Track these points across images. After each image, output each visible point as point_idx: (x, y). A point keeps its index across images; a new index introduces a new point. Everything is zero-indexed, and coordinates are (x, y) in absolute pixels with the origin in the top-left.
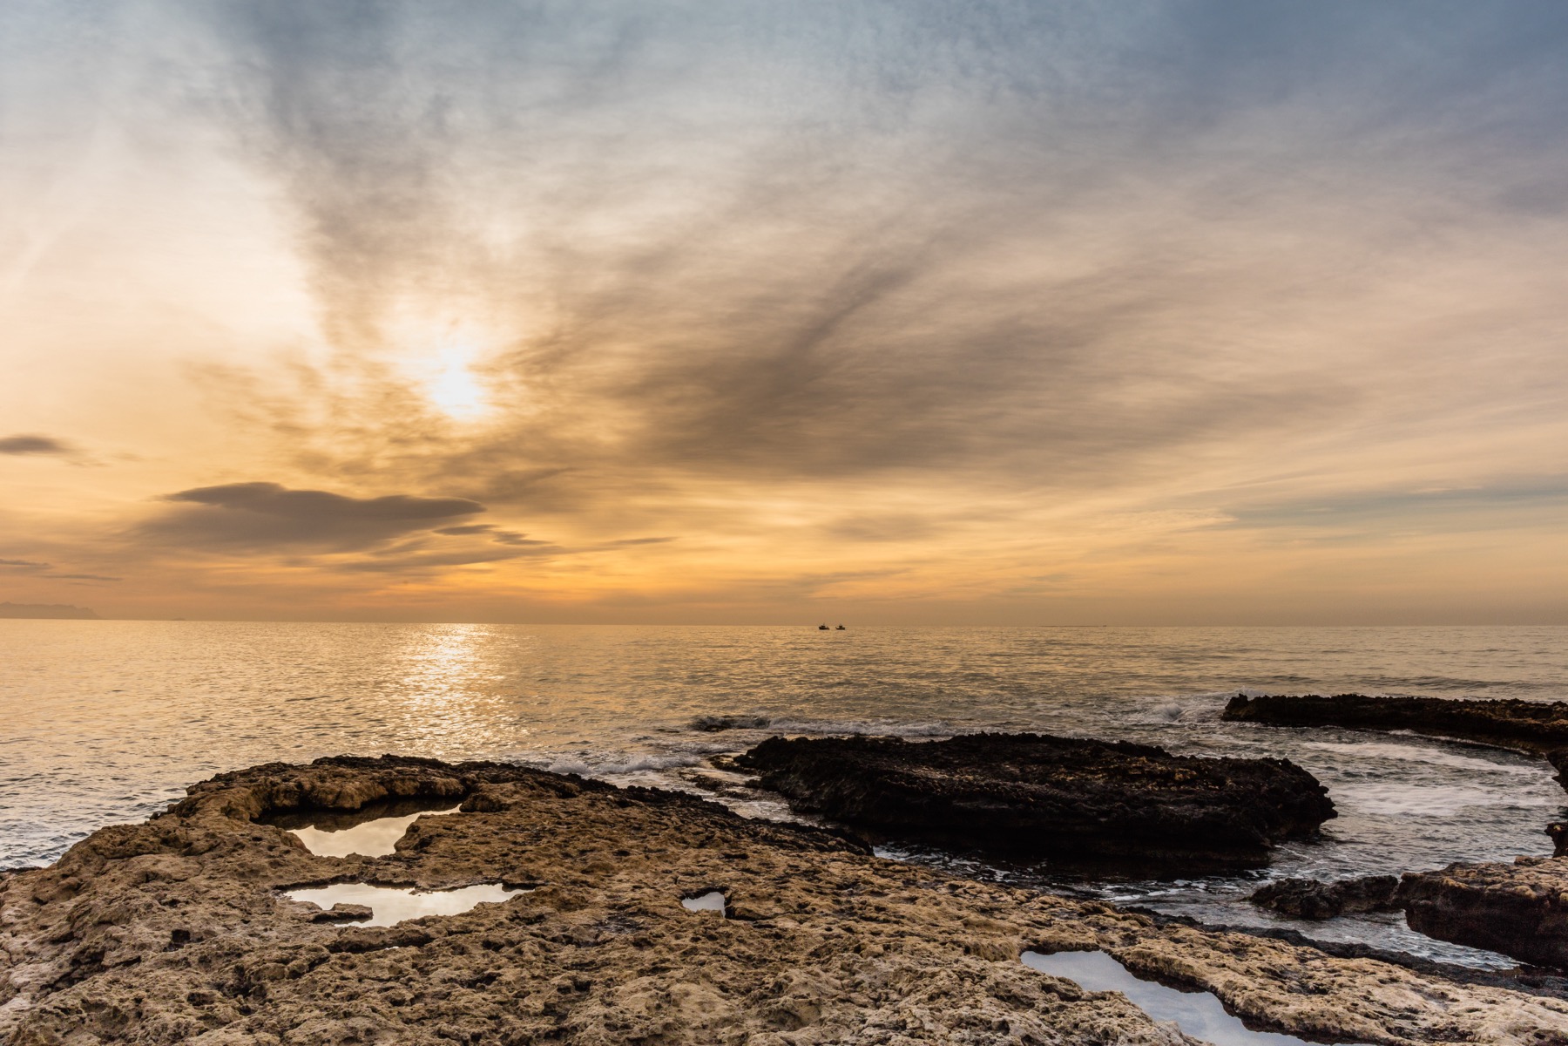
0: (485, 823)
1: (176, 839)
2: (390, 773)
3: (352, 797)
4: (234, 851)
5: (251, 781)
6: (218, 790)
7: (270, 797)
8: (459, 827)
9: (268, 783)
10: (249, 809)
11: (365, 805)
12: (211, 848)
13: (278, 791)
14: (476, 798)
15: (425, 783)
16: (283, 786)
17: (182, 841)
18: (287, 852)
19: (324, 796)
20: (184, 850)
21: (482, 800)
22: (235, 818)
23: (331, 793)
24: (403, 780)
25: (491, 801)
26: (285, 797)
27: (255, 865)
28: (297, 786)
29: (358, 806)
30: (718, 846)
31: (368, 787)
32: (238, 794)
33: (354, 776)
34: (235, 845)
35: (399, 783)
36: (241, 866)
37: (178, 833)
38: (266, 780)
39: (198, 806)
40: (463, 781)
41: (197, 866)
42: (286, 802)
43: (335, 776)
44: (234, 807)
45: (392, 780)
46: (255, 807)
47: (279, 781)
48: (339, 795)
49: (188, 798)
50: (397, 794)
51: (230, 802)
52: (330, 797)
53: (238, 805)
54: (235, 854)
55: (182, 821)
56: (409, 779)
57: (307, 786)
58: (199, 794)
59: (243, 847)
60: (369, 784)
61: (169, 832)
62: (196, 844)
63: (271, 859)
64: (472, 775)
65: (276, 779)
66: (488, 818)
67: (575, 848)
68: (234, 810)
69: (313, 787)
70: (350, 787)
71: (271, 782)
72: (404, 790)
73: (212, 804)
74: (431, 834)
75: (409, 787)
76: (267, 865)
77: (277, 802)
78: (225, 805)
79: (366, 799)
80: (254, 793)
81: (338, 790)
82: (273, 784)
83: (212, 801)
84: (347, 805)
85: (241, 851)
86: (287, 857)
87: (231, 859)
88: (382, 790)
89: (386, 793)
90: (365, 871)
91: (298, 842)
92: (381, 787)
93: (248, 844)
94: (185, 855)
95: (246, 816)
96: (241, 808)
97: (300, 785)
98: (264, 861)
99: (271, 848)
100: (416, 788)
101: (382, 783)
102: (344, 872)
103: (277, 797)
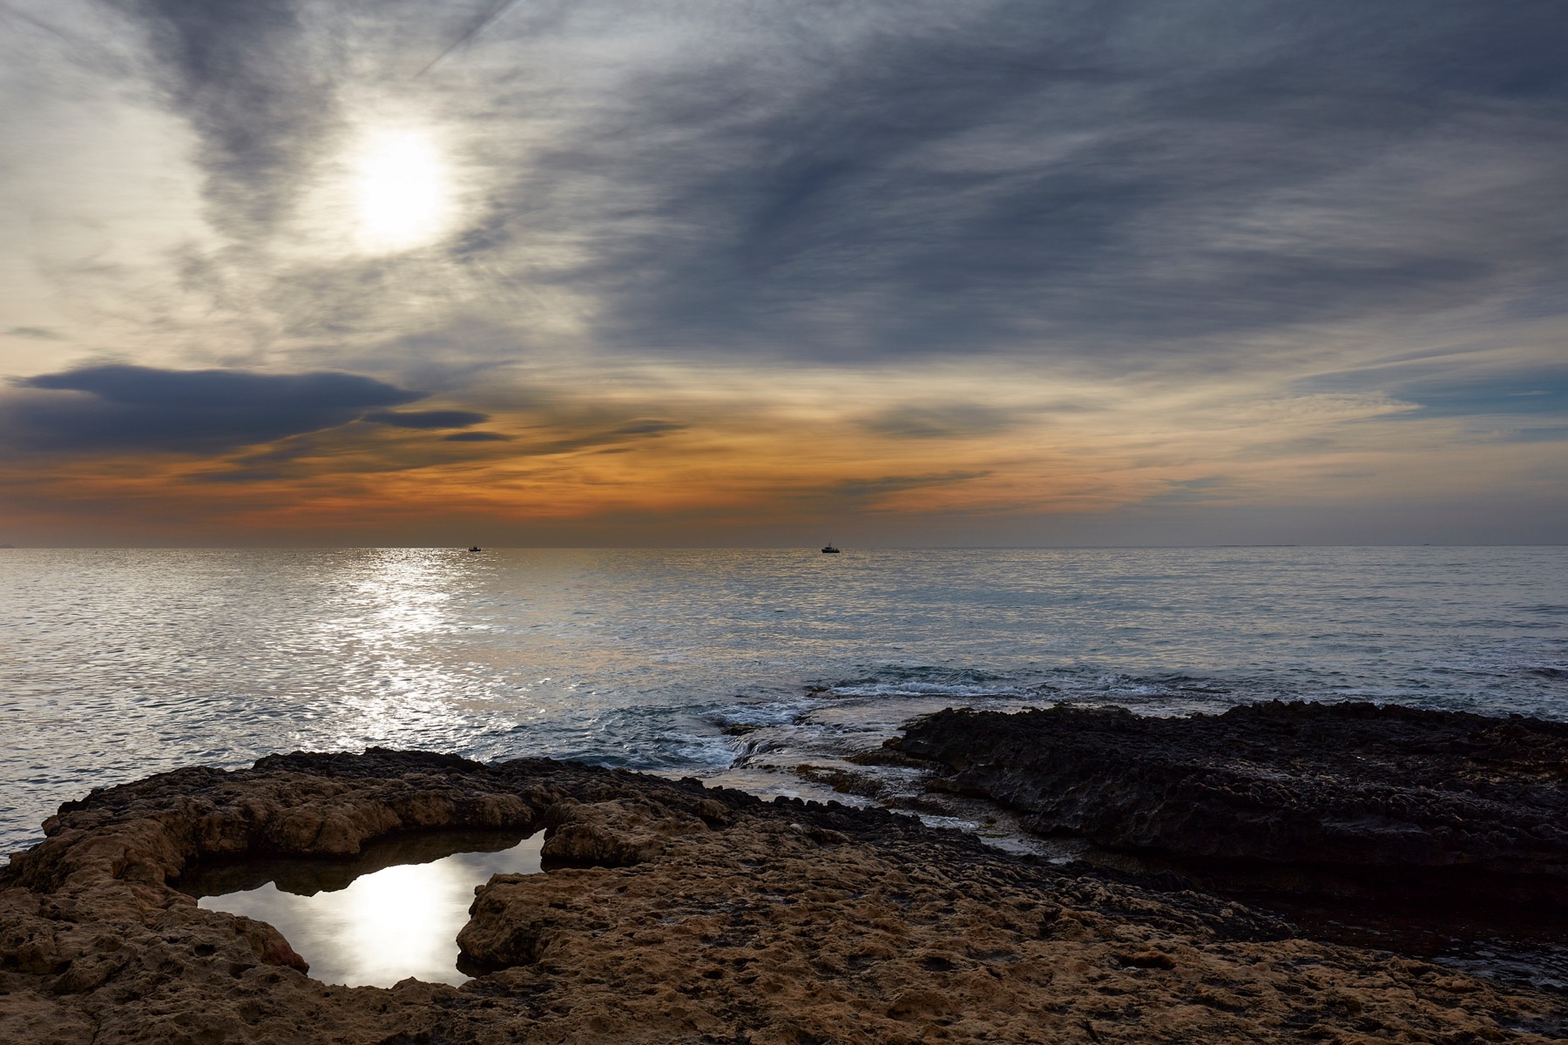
0: (621, 890)
1: (35, 955)
2: (400, 786)
3: (345, 833)
4: (161, 980)
5: (160, 806)
6: (102, 824)
7: (196, 834)
8: (579, 900)
9: (190, 807)
10: (162, 860)
11: (365, 844)
12: (111, 975)
13: (210, 823)
14: (570, 834)
15: (464, 803)
16: (218, 813)
17: (48, 958)
18: (274, 979)
19: (293, 830)
20: (56, 980)
21: (583, 837)
22: (139, 881)
23: (306, 826)
24: (426, 798)
25: (599, 839)
26: (222, 833)
27: (213, 1020)
28: (243, 814)
29: (355, 848)
30: (1078, 934)
31: (367, 813)
32: (141, 831)
33: (338, 792)
34: (161, 967)
35: (418, 803)
36: (183, 1021)
37: (37, 940)
38: (187, 803)
39: (68, 859)
40: (527, 797)
41: (83, 1024)
42: (226, 843)
43: (306, 793)
44: (136, 858)
45: (406, 800)
46: (172, 854)
47: (210, 804)
48: (321, 830)
49: (47, 843)
50: (417, 823)
51: (126, 851)
52: (305, 833)
53: (142, 854)
54: (164, 988)
55: (43, 903)
56: (437, 796)
57: (261, 813)
58: (68, 835)
59: (179, 970)
60: (369, 807)
61: (19, 940)
62: (77, 964)
63: (243, 1000)
64: (537, 785)
65: (204, 800)
66: (628, 881)
67: (833, 950)
68: (136, 864)
69: (272, 815)
70: (340, 814)
71: (196, 807)
72: (428, 816)
73: (93, 855)
74: (533, 917)
75: (438, 811)
76: (235, 1016)
77: (209, 843)
78: (119, 856)
79: (367, 834)
80: (168, 828)
81: (319, 819)
82: (202, 811)
83: (94, 849)
84: (337, 848)
85: (175, 982)
86: (276, 992)
87: (160, 1005)
88: (392, 818)
89: (398, 821)
90: (447, 1024)
91: (277, 943)
92: (390, 811)
93: (189, 963)
94: (58, 991)
95: (159, 876)
96: (149, 861)
97: (247, 812)
98: (229, 1008)
99: (237, 971)
100: (449, 811)
101: (390, 805)
102: (401, 1028)
103: (209, 834)
